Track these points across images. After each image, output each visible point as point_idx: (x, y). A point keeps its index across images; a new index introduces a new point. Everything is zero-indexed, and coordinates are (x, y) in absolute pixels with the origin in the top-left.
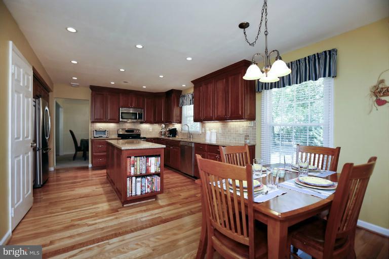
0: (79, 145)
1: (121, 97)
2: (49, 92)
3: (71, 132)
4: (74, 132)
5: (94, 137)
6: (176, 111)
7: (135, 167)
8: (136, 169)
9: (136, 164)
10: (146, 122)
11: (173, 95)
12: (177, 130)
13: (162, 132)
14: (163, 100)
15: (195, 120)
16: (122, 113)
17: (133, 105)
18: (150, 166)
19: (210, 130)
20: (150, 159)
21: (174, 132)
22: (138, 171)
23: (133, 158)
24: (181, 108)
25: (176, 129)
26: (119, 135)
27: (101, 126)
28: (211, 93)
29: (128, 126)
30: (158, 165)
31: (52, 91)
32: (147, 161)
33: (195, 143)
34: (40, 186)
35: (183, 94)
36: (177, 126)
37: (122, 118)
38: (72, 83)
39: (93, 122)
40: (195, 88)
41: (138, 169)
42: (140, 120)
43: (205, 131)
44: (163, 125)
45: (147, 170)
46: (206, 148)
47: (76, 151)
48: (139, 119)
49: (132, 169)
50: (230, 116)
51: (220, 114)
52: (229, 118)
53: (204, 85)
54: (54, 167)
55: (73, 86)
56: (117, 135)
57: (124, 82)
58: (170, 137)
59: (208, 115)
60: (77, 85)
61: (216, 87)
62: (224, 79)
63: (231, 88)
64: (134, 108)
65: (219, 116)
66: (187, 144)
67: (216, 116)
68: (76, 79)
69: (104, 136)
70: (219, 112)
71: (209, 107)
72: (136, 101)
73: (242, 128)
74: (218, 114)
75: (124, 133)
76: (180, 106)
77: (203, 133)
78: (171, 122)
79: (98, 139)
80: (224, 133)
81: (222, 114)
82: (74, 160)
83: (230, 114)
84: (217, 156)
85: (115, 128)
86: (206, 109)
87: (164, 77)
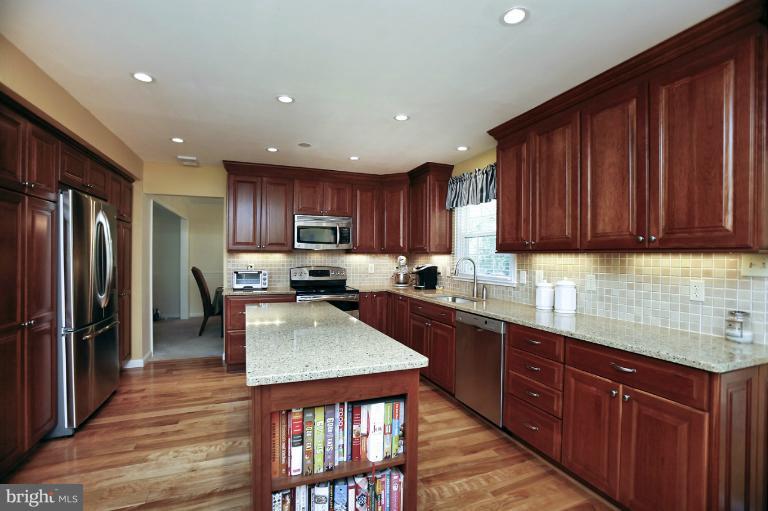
1: (297, 188)
2: (132, 180)
3: (198, 273)
5: (235, 290)
6: (436, 222)
7: (308, 446)
8: (312, 454)
9: (308, 434)
10: (359, 251)
11: (430, 179)
12: (439, 270)
13: (398, 276)
14: (402, 193)
15: (501, 248)
16: (299, 228)
17: (328, 207)
18: (367, 435)
19: (548, 277)
20: (364, 409)
21: (429, 278)
22: (319, 460)
23: (296, 414)
24: (451, 211)
25: (436, 268)
26: (294, 284)
27: (250, 261)
28: (568, 157)
29: (317, 261)
30: (397, 432)
31: (139, 180)
32: (355, 418)
33: (508, 324)
34: (71, 433)
35: (455, 173)
36: (439, 261)
37: (299, 241)
38: (180, 157)
39: (231, 252)
40: (501, 149)
41: (319, 452)
42: (344, 246)
43: (531, 279)
44: (403, 259)
45: (355, 450)
46: (559, 349)
47: (207, 315)
48: (340, 242)
49: (297, 453)
50: (661, 235)
51: (608, 229)
52: (657, 245)
53: (540, 135)
54: (147, 355)
55: (185, 163)
56: (289, 283)
57: (301, 145)
58: (420, 289)
59: (555, 230)
60: (193, 161)
61: (589, 134)
62: (628, 101)
63: (670, 128)
64: (331, 214)
65: (605, 235)
66: (480, 323)
67: (589, 238)
68: (181, 141)
69: (255, 286)
70: (604, 220)
71: (556, 205)
72: (333, 199)
73: (702, 281)
74: (601, 228)
75: (307, 277)
76: (448, 207)
77: (523, 285)
78: (425, 252)
79: (241, 292)
80: (608, 292)
81: (619, 227)
82: (200, 335)
83: (664, 230)
84: (617, 389)
85: (283, 265)
86: (544, 212)
87: (409, 118)
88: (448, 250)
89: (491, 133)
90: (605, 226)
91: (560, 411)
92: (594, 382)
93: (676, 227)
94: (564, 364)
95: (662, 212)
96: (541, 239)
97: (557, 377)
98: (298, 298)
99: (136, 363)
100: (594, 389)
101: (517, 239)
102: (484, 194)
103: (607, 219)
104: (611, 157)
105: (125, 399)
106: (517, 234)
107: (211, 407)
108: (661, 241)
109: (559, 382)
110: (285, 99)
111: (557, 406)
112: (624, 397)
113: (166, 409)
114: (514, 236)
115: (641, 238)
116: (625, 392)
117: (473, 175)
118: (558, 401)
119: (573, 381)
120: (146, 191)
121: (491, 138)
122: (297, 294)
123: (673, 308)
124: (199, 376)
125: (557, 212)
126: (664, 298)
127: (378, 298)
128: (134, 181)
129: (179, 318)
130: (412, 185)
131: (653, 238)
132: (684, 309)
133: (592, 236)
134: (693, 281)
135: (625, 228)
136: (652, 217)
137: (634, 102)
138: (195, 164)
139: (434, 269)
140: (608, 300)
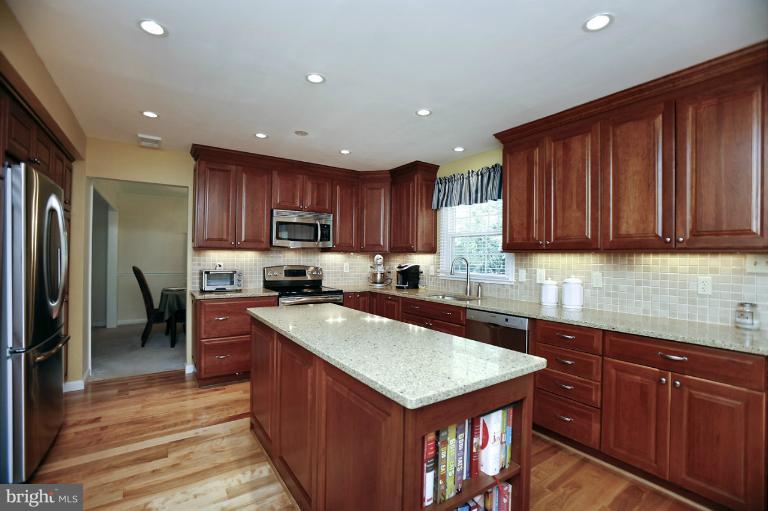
0: (156, 305)
1: (277, 180)
2: (72, 159)
3: (138, 273)
4: (143, 272)
6: (423, 221)
7: (442, 468)
8: (444, 476)
9: (443, 455)
10: (339, 249)
11: (418, 178)
12: (421, 269)
13: (375, 275)
14: (383, 191)
15: (508, 247)
16: (278, 224)
17: (308, 202)
19: (550, 275)
22: (451, 483)
24: (436, 211)
25: (418, 267)
26: (268, 285)
27: (220, 259)
29: (291, 259)
32: (475, 430)
33: (533, 321)
36: (422, 261)
37: (278, 238)
38: (140, 135)
39: (200, 248)
40: (508, 152)
41: (451, 474)
42: (323, 244)
47: (151, 322)
48: (321, 240)
50: (688, 236)
51: (632, 231)
52: (684, 245)
53: (554, 141)
54: (86, 374)
55: (144, 144)
56: (262, 284)
57: (297, 133)
58: (403, 288)
59: (573, 232)
60: (157, 142)
61: (611, 143)
62: (655, 116)
63: (697, 143)
64: (310, 210)
65: (629, 236)
66: (500, 321)
67: (611, 239)
68: (155, 116)
69: (228, 288)
70: (627, 223)
71: (574, 207)
72: (313, 193)
73: (709, 277)
74: (624, 229)
75: (282, 277)
76: (434, 206)
77: (521, 283)
78: (410, 250)
79: (213, 296)
80: (615, 288)
81: (644, 230)
82: (143, 346)
83: (691, 232)
84: (666, 377)
85: (255, 265)
86: (560, 214)
87: (431, 113)
88: (432, 249)
89: (497, 136)
90: (629, 227)
91: (599, 401)
92: (637, 372)
93: (704, 229)
94: (603, 356)
95: (689, 217)
96: (555, 239)
97: (596, 369)
98: (282, 300)
99: (75, 385)
100: (639, 378)
101: (528, 239)
102: (479, 195)
103: (631, 222)
104: (634, 165)
105: (77, 433)
106: (528, 234)
107: (201, 432)
108: (688, 241)
109: (597, 373)
110: (315, 78)
111: (596, 397)
112: (674, 384)
113: (142, 440)
114: (525, 236)
115: (669, 239)
116: (674, 379)
117: (466, 176)
118: (597, 392)
119: (613, 371)
120: (89, 173)
121: (497, 141)
122: (279, 296)
123: (682, 301)
124: (167, 395)
125: (574, 213)
126: (673, 293)
127: (361, 299)
128: (74, 160)
129: (105, 327)
130: (393, 184)
131: (681, 239)
132: (693, 302)
133: (614, 237)
134: (701, 278)
135: (651, 229)
136: (679, 221)
137: (660, 117)
138: (156, 145)
139: (416, 268)
140: (615, 295)
